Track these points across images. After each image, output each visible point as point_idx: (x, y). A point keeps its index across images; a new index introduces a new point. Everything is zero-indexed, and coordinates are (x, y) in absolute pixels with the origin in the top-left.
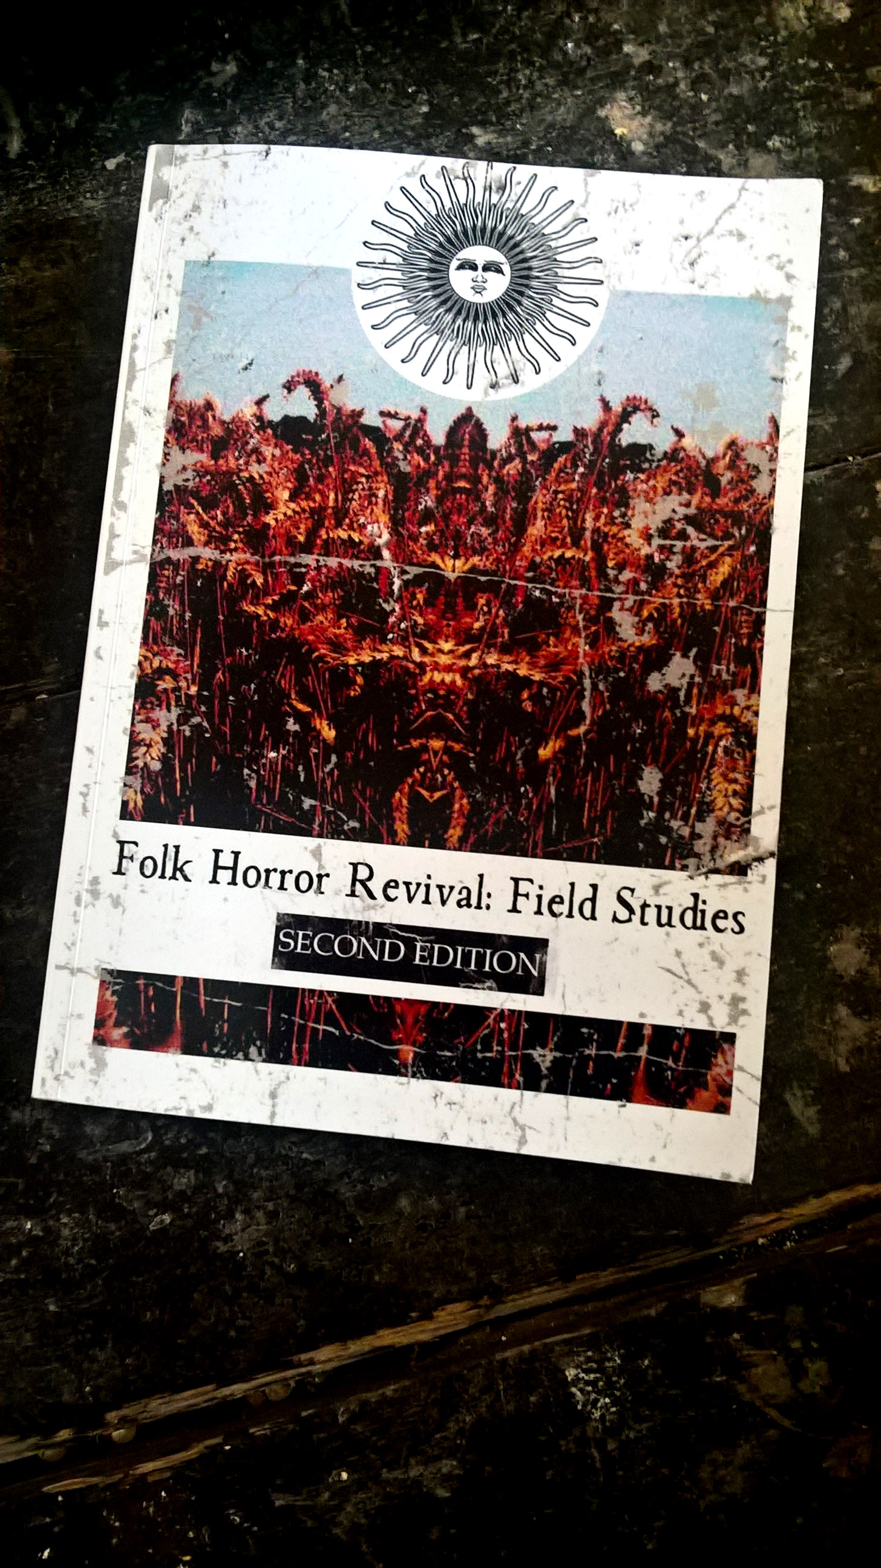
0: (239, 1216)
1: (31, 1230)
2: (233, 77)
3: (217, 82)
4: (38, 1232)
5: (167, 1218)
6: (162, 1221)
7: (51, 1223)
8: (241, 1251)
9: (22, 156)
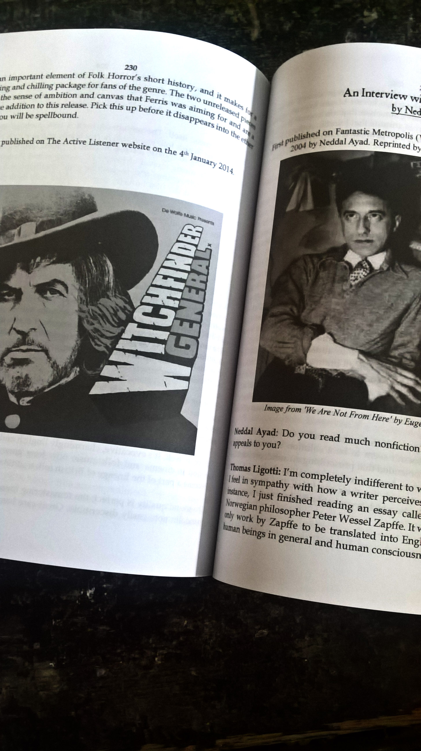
0: (307, 638)
1: (186, 626)
2: (375, 20)
3: (366, 21)
4: (190, 627)
5: (265, 632)
6: (262, 633)
7: (199, 623)
8: (306, 659)
9: (258, 40)
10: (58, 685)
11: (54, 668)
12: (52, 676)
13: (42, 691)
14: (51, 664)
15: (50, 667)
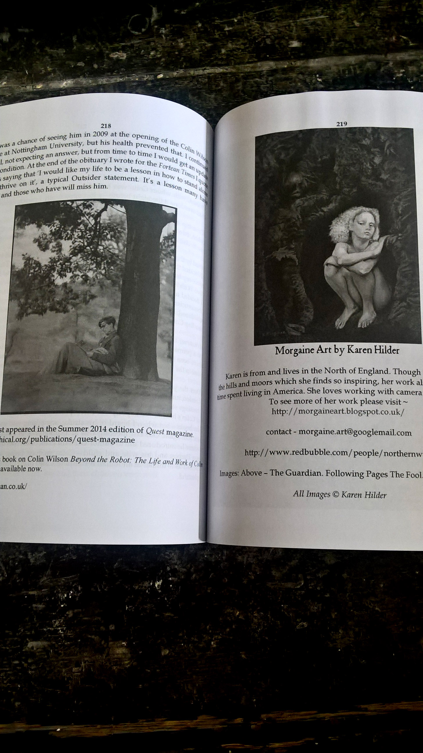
0: (341, 631)
1: (238, 616)
4: (242, 618)
5: (305, 624)
6: (303, 626)
7: (249, 614)
8: (339, 649)
10: (128, 662)
11: (125, 647)
12: (124, 654)
13: (115, 665)
14: (123, 643)
15: (122, 646)
